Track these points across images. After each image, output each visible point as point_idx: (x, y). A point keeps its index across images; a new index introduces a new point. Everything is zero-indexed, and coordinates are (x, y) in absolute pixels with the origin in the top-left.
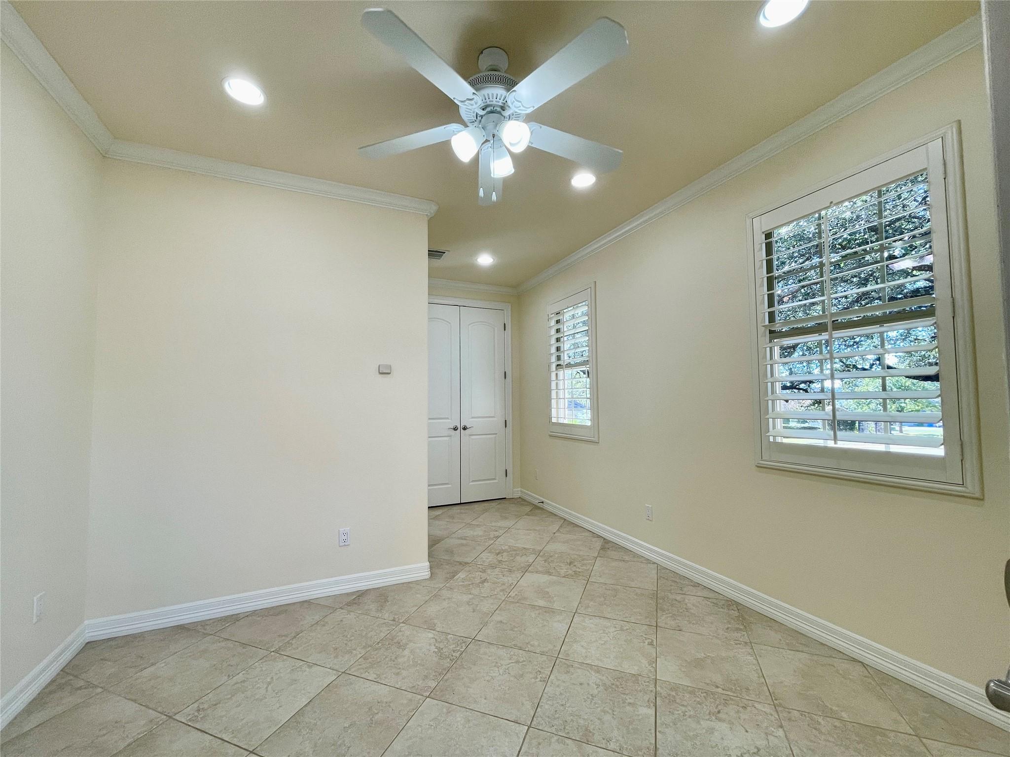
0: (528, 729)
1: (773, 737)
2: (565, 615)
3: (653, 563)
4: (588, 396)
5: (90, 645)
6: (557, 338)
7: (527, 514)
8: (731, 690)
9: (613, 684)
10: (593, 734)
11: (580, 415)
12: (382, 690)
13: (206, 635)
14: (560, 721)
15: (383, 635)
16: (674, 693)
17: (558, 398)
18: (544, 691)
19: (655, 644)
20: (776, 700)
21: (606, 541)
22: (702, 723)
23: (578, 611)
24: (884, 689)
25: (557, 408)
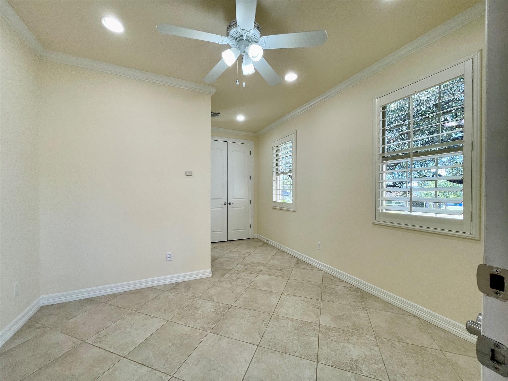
0: (257, 347)
1: (373, 351)
2: (277, 294)
3: (321, 270)
4: (292, 188)
5: (42, 308)
6: (277, 159)
7: (261, 246)
8: (355, 329)
9: (299, 327)
10: (289, 349)
11: (287, 198)
12: (187, 329)
13: (100, 303)
14: (273, 343)
15: (188, 304)
16: (328, 331)
17: (276, 189)
18: (266, 330)
19: (320, 308)
20: (376, 334)
21: (298, 260)
22: (340, 344)
23: (283, 292)
24: (428, 329)
25: (276, 194)
